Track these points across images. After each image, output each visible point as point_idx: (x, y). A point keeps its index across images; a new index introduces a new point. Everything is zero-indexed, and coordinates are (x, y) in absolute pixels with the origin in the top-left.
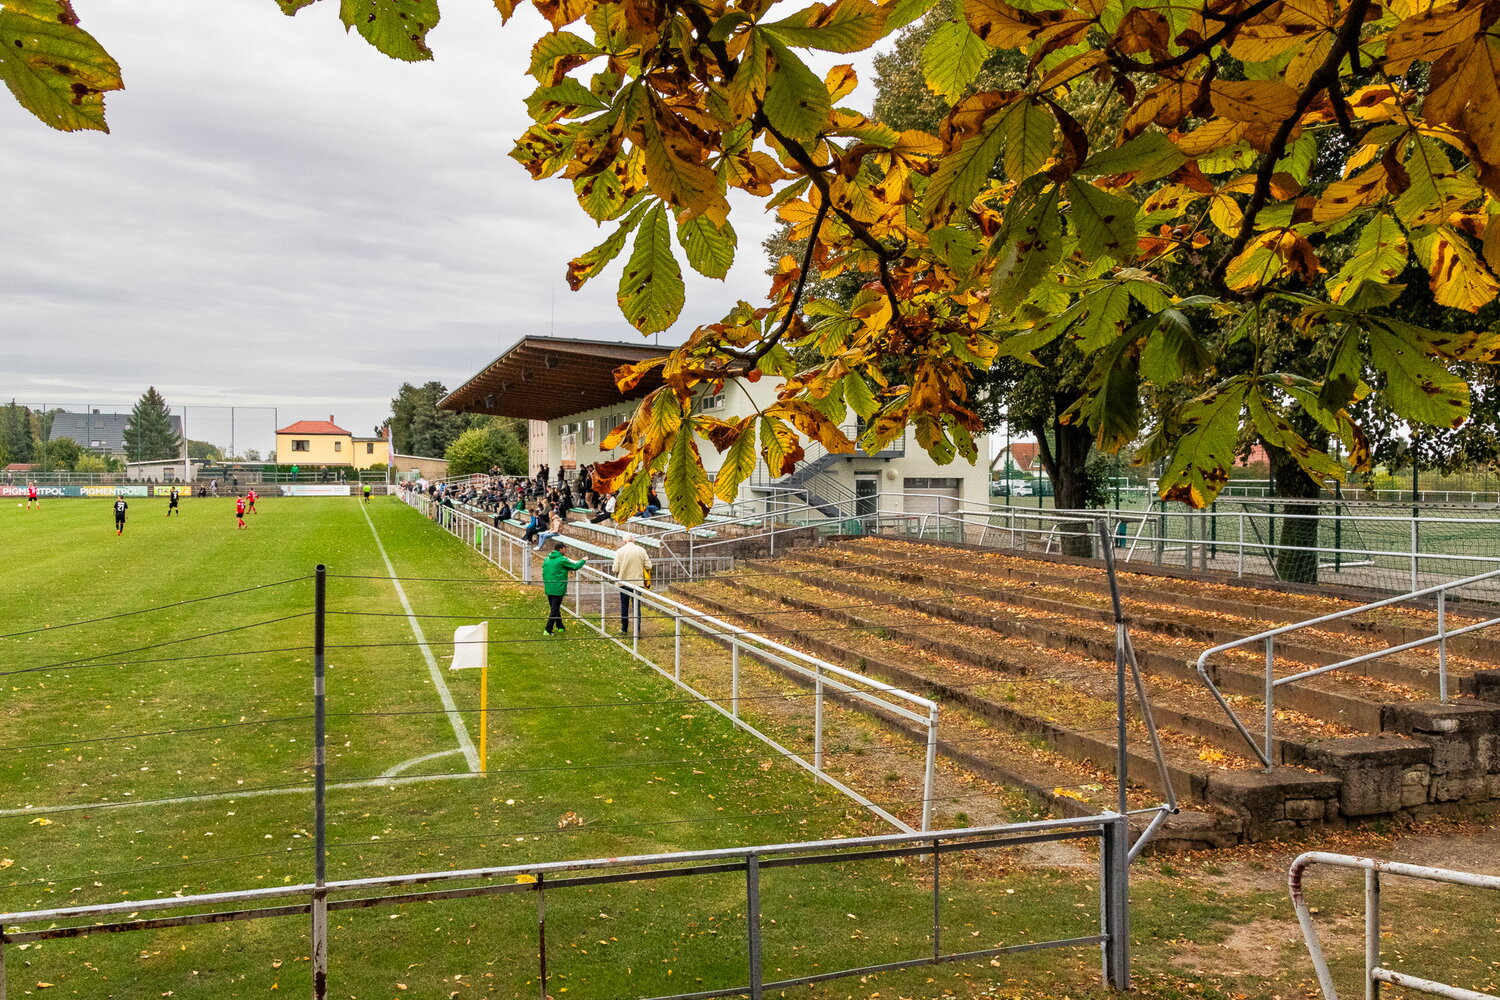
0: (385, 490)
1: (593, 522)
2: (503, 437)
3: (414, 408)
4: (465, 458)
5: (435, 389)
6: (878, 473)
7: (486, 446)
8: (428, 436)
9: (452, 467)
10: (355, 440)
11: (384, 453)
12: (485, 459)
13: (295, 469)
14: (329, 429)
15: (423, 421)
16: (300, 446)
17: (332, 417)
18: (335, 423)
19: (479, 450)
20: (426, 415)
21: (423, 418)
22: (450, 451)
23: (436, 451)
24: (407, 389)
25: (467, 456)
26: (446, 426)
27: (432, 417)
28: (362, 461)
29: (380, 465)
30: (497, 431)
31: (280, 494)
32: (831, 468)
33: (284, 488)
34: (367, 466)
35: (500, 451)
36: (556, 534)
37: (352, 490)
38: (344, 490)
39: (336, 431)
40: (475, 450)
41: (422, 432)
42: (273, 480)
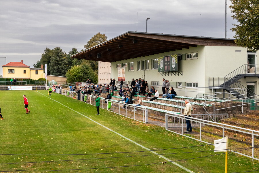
0: (45, 88)
1: (150, 100)
2: (87, 68)
3: (50, 57)
4: (73, 76)
5: (58, 50)
6: (255, 82)
7: (81, 71)
8: (56, 68)
9: (68, 80)
10: (31, 69)
11: (42, 74)
12: (81, 76)
13: (12, 80)
14: (21, 65)
15: (54, 62)
16: (11, 71)
17: (22, 61)
18: (23, 63)
19: (79, 73)
20: (55, 60)
21: (54, 61)
22: (67, 73)
23: (59, 73)
24: (48, 50)
25: (74, 75)
26: (62, 64)
27: (57, 61)
28: (35, 77)
29: (42, 78)
30: (85, 66)
31: (7, 89)
32: (238, 81)
33: (9, 87)
34: (37, 79)
35: (86, 73)
36: (139, 105)
37: (33, 88)
38: (30, 88)
39: (24, 66)
40: (77, 73)
41: (54, 66)
42: (5, 84)
